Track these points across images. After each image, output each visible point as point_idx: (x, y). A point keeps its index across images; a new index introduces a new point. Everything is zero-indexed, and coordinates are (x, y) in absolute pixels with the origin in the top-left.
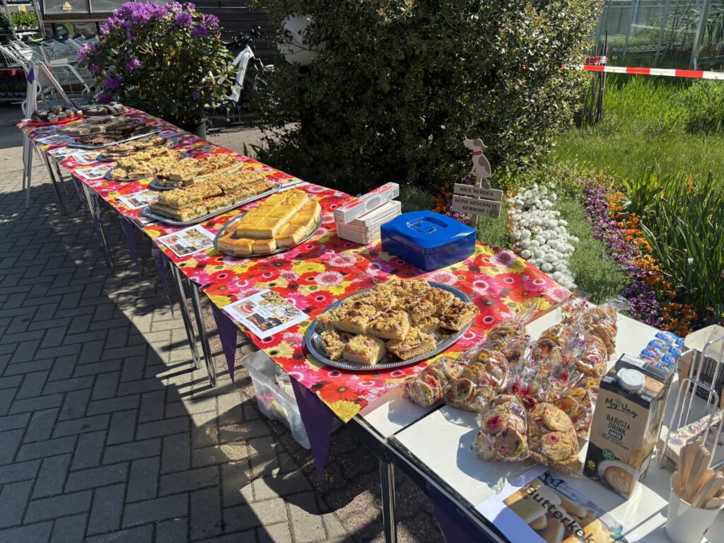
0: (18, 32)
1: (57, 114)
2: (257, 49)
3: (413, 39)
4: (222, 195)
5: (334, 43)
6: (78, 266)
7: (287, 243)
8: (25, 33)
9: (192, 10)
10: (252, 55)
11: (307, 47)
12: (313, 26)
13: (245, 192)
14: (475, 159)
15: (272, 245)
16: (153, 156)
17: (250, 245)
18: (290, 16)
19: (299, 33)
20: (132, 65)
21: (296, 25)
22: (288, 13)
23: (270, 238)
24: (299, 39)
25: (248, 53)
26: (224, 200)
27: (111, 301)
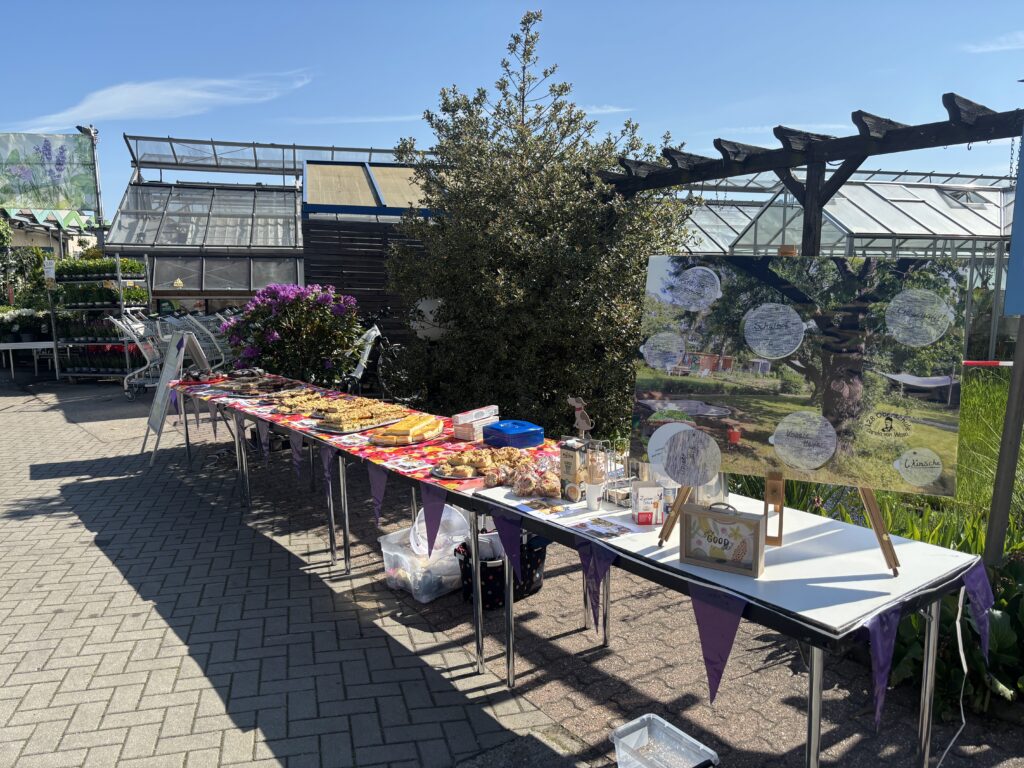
0: (126, 307)
1: (208, 374)
2: (385, 328)
3: (525, 318)
4: (371, 418)
5: (461, 321)
6: (213, 506)
7: (419, 438)
8: (133, 309)
9: (332, 292)
10: (379, 333)
11: (437, 324)
12: (443, 307)
13: (387, 417)
14: (578, 414)
15: (410, 439)
16: (309, 400)
17: (395, 439)
18: (424, 299)
19: (431, 312)
20: (272, 337)
21: (428, 306)
22: (421, 297)
23: (408, 435)
24: (431, 318)
25: (375, 332)
26: (373, 421)
27: (251, 528)
